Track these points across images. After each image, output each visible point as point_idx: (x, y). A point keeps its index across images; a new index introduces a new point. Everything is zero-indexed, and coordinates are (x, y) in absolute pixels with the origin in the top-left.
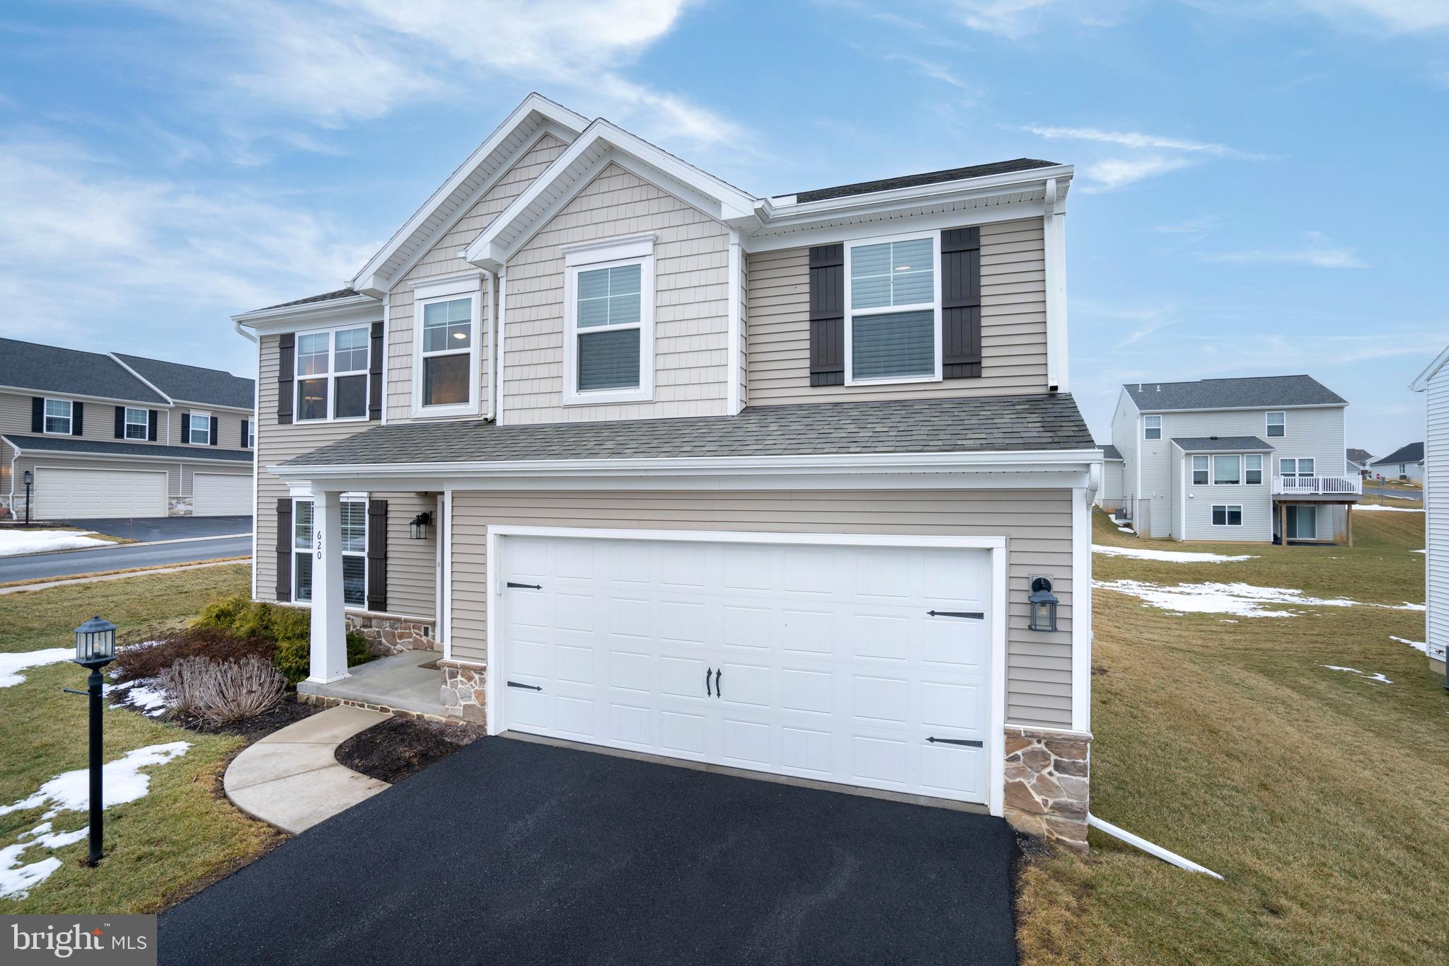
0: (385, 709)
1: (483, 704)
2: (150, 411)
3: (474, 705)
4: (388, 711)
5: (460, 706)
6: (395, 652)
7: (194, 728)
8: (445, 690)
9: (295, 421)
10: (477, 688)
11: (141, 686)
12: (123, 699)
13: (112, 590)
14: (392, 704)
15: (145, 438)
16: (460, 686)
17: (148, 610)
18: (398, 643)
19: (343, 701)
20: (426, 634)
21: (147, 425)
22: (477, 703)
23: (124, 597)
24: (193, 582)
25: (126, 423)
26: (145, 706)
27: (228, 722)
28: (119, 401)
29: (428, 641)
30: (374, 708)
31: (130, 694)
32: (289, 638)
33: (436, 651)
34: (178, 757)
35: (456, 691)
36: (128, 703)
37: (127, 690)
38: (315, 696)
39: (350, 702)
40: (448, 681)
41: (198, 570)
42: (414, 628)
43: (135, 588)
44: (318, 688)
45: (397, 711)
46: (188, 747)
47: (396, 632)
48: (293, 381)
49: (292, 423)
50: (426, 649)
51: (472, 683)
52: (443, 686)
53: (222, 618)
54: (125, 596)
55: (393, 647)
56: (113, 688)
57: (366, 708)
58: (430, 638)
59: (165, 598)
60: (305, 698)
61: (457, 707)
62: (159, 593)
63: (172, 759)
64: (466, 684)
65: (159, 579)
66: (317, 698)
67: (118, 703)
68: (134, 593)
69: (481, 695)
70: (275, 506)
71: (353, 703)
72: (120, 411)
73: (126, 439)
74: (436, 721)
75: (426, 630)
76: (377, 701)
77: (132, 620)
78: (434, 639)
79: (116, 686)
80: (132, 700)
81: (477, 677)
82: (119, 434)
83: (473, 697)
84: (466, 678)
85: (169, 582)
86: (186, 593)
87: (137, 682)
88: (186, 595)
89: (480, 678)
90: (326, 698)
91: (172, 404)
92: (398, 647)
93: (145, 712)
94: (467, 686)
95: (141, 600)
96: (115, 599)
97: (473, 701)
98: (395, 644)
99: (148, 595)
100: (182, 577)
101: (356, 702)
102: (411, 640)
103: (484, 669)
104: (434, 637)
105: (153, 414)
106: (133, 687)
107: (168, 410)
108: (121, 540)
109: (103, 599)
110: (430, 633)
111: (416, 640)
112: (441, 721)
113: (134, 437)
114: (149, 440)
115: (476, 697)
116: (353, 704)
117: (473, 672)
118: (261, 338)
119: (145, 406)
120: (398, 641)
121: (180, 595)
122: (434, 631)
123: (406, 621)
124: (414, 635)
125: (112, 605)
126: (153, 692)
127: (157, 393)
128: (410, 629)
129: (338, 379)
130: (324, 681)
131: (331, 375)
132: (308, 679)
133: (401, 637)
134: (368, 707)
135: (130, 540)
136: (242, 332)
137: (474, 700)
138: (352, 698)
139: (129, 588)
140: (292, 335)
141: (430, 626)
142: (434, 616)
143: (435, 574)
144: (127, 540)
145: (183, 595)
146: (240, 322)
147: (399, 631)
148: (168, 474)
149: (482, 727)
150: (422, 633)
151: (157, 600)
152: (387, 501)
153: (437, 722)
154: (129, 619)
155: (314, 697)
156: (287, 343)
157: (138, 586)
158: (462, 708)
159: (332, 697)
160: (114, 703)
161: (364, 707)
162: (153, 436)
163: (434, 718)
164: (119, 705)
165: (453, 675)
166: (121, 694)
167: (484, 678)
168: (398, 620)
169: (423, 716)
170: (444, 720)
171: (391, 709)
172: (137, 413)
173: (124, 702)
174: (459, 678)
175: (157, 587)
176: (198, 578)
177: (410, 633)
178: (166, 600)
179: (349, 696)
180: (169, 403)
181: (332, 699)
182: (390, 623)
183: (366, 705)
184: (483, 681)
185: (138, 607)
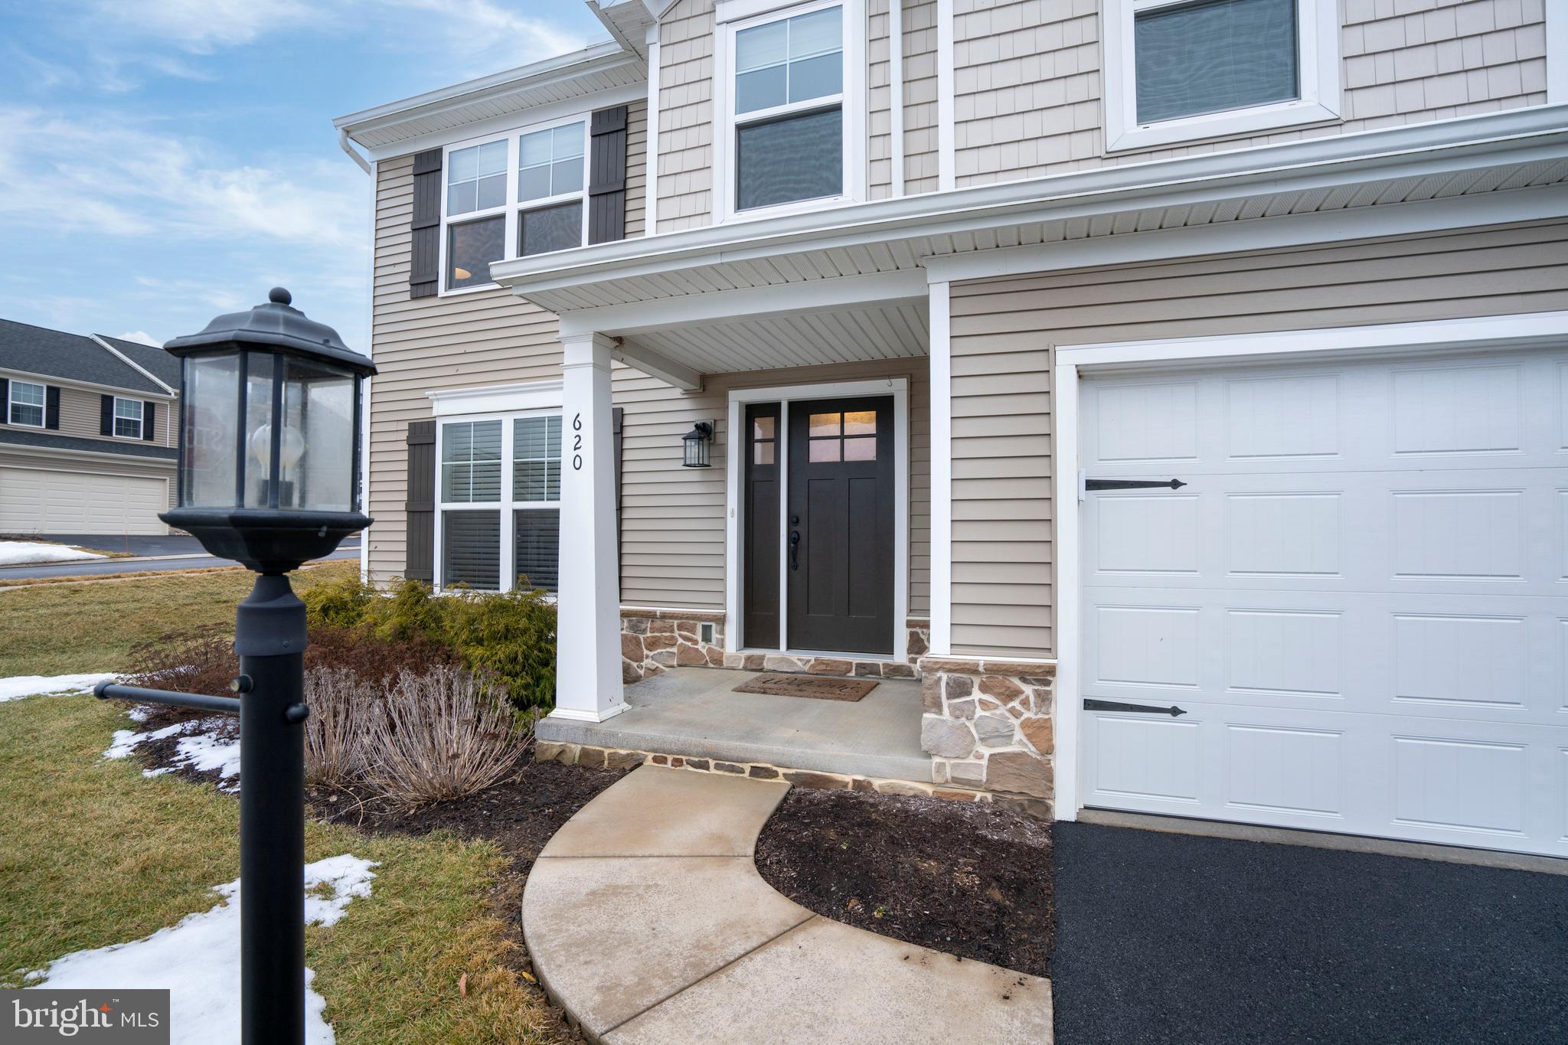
0: (766, 770)
1: (1049, 750)
2: (146, 403)
3: (1022, 755)
4: (775, 775)
5: (980, 757)
6: (642, 672)
7: (351, 818)
8: (933, 725)
9: (442, 291)
10: (1027, 715)
11: (197, 732)
12: (167, 757)
13: (114, 595)
14: (784, 760)
15: (139, 437)
16: (979, 712)
17: (172, 623)
18: (647, 657)
19: (651, 756)
20: (707, 638)
21: (142, 420)
22: (1031, 750)
23: (133, 606)
24: (234, 589)
25: (115, 416)
26: (219, 770)
27: (428, 804)
28: (107, 388)
29: (710, 650)
30: (732, 769)
31: (179, 748)
32: (480, 642)
33: (727, 669)
34: (358, 901)
35: (970, 725)
36: (181, 766)
37: (172, 742)
38: (579, 747)
39: (670, 758)
40: (945, 702)
41: (238, 573)
42: (680, 628)
43: (149, 594)
44: (587, 730)
45: (797, 775)
46: (370, 870)
47: (641, 637)
48: (438, 225)
49: (436, 295)
50: (705, 666)
51: (1015, 704)
52: (929, 716)
53: (332, 613)
54: (135, 603)
55: (635, 664)
56: (142, 737)
57: (713, 771)
58: (714, 644)
59: (196, 607)
60: (555, 751)
61: (971, 760)
62: (185, 602)
63: (345, 908)
64: (996, 707)
65: (183, 583)
66: (585, 753)
67: (160, 767)
68: (148, 600)
69: (1041, 732)
70: (404, 435)
71: (675, 760)
72: (107, 402)
73: (115, 437)
74: (911, 793)
75: (707, 630)
76: (742, 755)
77: (148, 637)
78: (722, 646)
79: (146, 734)
80: (188, 758)
81: (1028, 690)
82: (106, 429)
83: (1019, 735)
84: (998, 695)
85: (198, 587)
86: (225, 602)
87: (190, 725)
88: (225, 605)
89: (1037, 693)
90: (607, 752)
91: (173, 395)
92: (646, 663)
93: (223, 784)
94: (998, 712)
95: (159, 608)
96: (120, 606)
97: (1018, 743)
98: (640, 659)
99: (171, 604)
100: (217, 582)
101: (684, 758)
102: (675, 650)
103: (1051, 671)
104: (722, 643)
105: (150, 408)
106: (182, 734)
107: (168, 403)
108: (112, 553)
109: (101, 606)
110: (715, 636)
111: (684, 650)
112: (923, 792)
113: (125, 435)
114: (144, 439)
115: (1029, 737)
116: (678, 762)
117: (1016, 682)
118: (379, 163)
119: (140, 397)
120: (646, 652)
121: (217, 606)
122: (722, 632)
123: (664, 616)
124: (680, 641)
125: (117, 615)
126: (227, 744)
127: (153, 383)
128: (672, 631)
129: (523, 213)
130: (594, 717)
131: (511, 209)
132: (554, 714)
133: (652, 644)
134: (718, 767)
135: (125, 554)
136: (349, 151)
137: (1020, 742)
138: (674, 748)
139: (140, 594)
140: (438, 152)
141: (714, 625)
142: (723, 605)
143: (724, 531)
144: (121, 553)
145: (222, 605)
146: (347, 132)
147: (649, 634)
148: (168, 480)
149: (1042, 804)
150: (699, 636)
151: (186, 610)
152: (622, 409)
153: (915, 796)
154: (144, 636)
155: (576, 749)
156: (427, 166)
157: (153, 591)
158: (984, 762)
159: (622, 747)
160: (152, 766)
161: (708, 768)
162: (149, 435)
163: (903, 787)
164: (163, 770)
165: (959, 689)
166: (161, 749)
167: (1050, 692)
168: (651, 616)
169: (870, 784)
170: (929, 790)
171: (781, 771)
172: (128, 406)
173: (171, 764)
174: (976, 695)
175: (182, 593)
176: (240, 584)
177: (673, 638)
178: (198, 610)
179: (667, 747)
180: (170, 394)
181: (623, 752)
182: (630, 621)
183: (712, 763)
184: (1045, 699)
185: (157, 619)
